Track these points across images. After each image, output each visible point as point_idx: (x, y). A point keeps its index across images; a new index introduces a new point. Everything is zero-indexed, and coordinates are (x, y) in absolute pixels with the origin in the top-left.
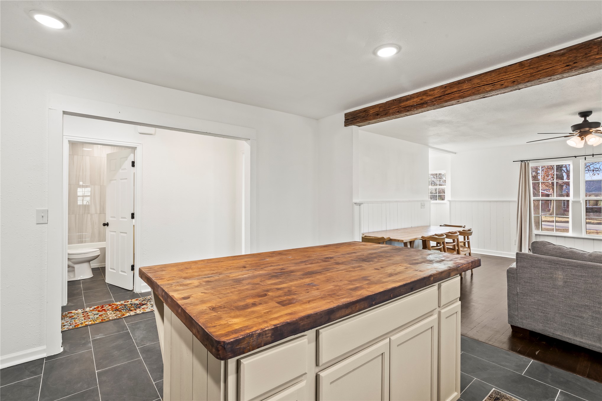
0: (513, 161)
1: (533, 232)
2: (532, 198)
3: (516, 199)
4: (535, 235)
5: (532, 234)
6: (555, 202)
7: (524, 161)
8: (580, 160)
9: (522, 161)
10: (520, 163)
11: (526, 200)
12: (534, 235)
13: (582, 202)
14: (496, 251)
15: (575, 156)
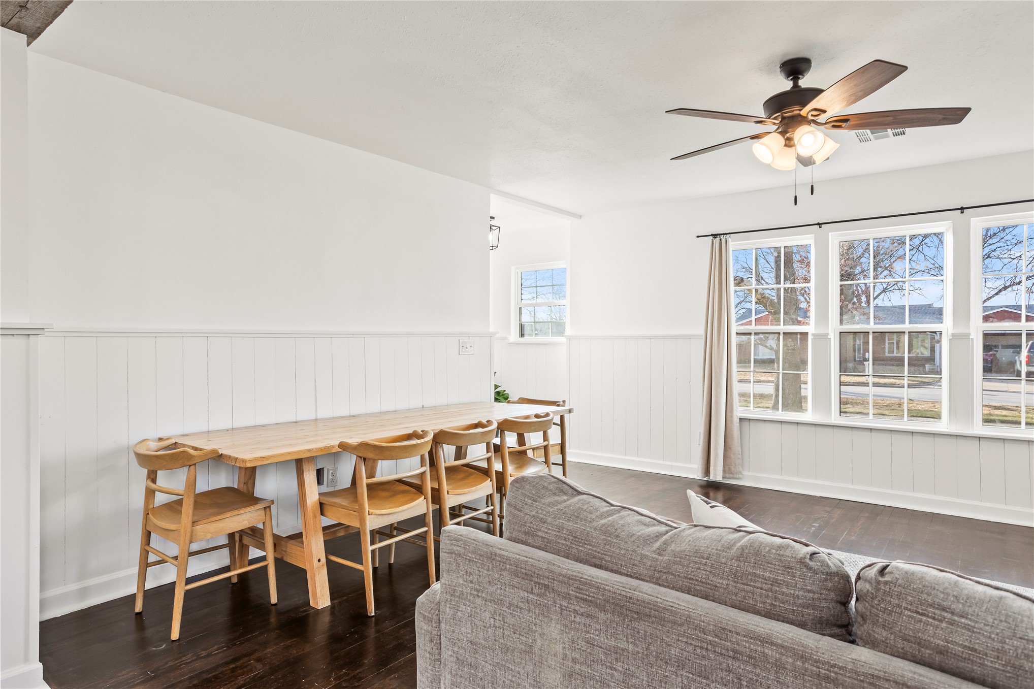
0: (698, 237)
1: (735, 413)
2: (735, 328)
3: (702, 332)
4: (738, 420)
5: (732, 417)
6: (781, 337)
7: (720, 235)
8: (830, 234)
9: (715, 236)
10: (711, 241)
11: (722, 334)
12: (736, 420)
13: (831, 336)
14: (662, 462)
15: (818, 224)
